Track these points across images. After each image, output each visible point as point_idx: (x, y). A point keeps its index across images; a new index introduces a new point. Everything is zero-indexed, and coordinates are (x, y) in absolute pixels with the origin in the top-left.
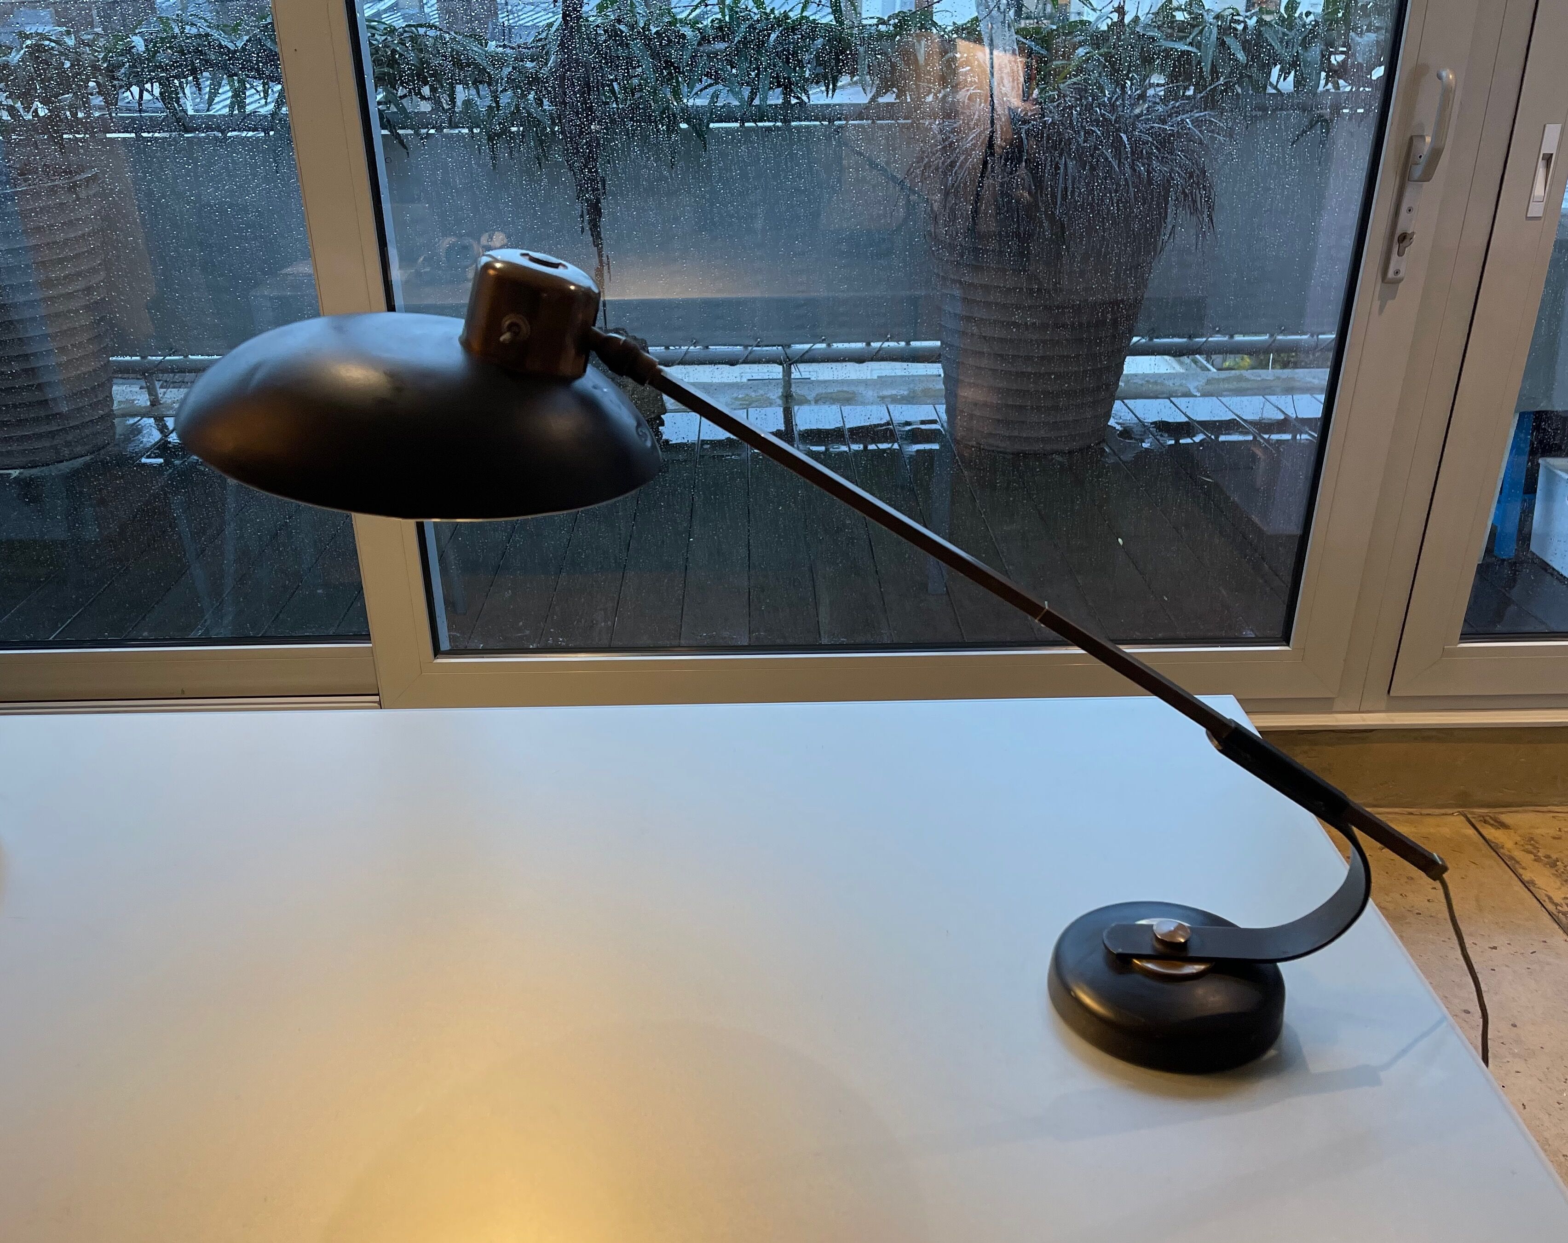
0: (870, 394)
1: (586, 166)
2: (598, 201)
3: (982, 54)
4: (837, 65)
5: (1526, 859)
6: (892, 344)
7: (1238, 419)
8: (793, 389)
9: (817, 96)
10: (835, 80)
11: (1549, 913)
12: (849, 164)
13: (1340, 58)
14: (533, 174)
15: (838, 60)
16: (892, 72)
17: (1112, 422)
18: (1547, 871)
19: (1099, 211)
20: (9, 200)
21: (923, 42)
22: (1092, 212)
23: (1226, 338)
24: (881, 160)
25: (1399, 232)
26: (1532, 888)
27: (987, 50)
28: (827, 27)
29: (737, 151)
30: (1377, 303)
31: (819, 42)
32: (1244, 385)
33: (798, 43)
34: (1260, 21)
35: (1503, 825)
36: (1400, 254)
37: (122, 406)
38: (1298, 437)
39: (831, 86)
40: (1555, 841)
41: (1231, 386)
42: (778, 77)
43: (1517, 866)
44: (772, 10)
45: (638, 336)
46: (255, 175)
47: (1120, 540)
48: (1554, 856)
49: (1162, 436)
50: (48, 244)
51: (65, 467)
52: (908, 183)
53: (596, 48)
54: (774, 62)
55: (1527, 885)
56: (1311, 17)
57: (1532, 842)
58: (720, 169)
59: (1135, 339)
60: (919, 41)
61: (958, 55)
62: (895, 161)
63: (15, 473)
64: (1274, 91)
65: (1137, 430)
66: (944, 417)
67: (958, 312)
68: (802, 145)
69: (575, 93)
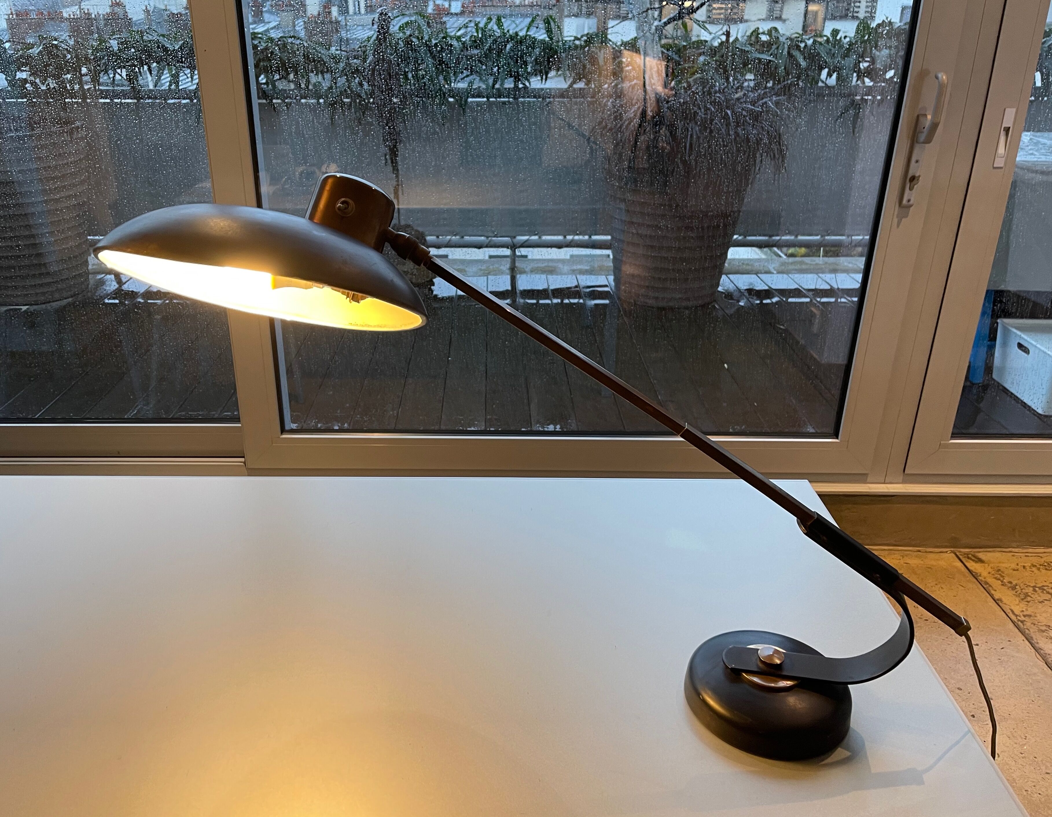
0: (566, 268)
1: (387, 125)
2: (395, 146)
3: (638, 59)
4: (548, 64)
5: (996, 584)
6: (581, 237)
7: (800, 288)
8: (517, 264)
9: (535, 83)
10: (547, 74)
11: (1012, 621)
12: (555, 126)
13: (866, 65)
14: (353, 128)
15: (549, 62)
16: (583, 70)
17: (720, 289)
18: (1011, 593)
19: (715, 158)
20: (21, 140)
21: (602, 51)
22: (711, 159)
23: (793, 238)
24: (575, 123)
25: (910, 175)
26: (1000, 604)
27: (642, 57)
28: (543, 42)
29: (484, 117)
30: (896, 220)
31: (537, 51)
32: (804, 267)
33: (524, 50)
34: (815, 42)
35: (980, 561)
36: (911, 189)
37: (94, 267)
38: (839, 300)
39: (544, 77)
40: (1015, 572)
41: (796, 267)
42: (511, 71)
43: (990, 588)
44: (508, 31)
45: (420, 229)
46: (177, 127)
47: (726, 365)
48: (1014, 583)
49: (752, 298)
50: (45, 167)
51: (55, 305)
52: (592, 139)
53: (396, 51)
54: (508, 62)
55: (997, 601)
56: (848, 39)
57: (1000, 572)
58: (473, 128)
59: (735, 237)
60: (600, 51)
61: (624, 60)
62: (585, 125)
63: (24, 308)
64: (823, 85)
65: (736, 294)
66: (613, 284)
67: (624, 219)
68: (525, 113)
69: (381, 80)
